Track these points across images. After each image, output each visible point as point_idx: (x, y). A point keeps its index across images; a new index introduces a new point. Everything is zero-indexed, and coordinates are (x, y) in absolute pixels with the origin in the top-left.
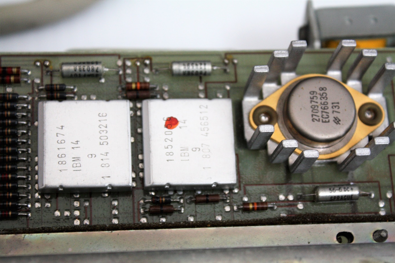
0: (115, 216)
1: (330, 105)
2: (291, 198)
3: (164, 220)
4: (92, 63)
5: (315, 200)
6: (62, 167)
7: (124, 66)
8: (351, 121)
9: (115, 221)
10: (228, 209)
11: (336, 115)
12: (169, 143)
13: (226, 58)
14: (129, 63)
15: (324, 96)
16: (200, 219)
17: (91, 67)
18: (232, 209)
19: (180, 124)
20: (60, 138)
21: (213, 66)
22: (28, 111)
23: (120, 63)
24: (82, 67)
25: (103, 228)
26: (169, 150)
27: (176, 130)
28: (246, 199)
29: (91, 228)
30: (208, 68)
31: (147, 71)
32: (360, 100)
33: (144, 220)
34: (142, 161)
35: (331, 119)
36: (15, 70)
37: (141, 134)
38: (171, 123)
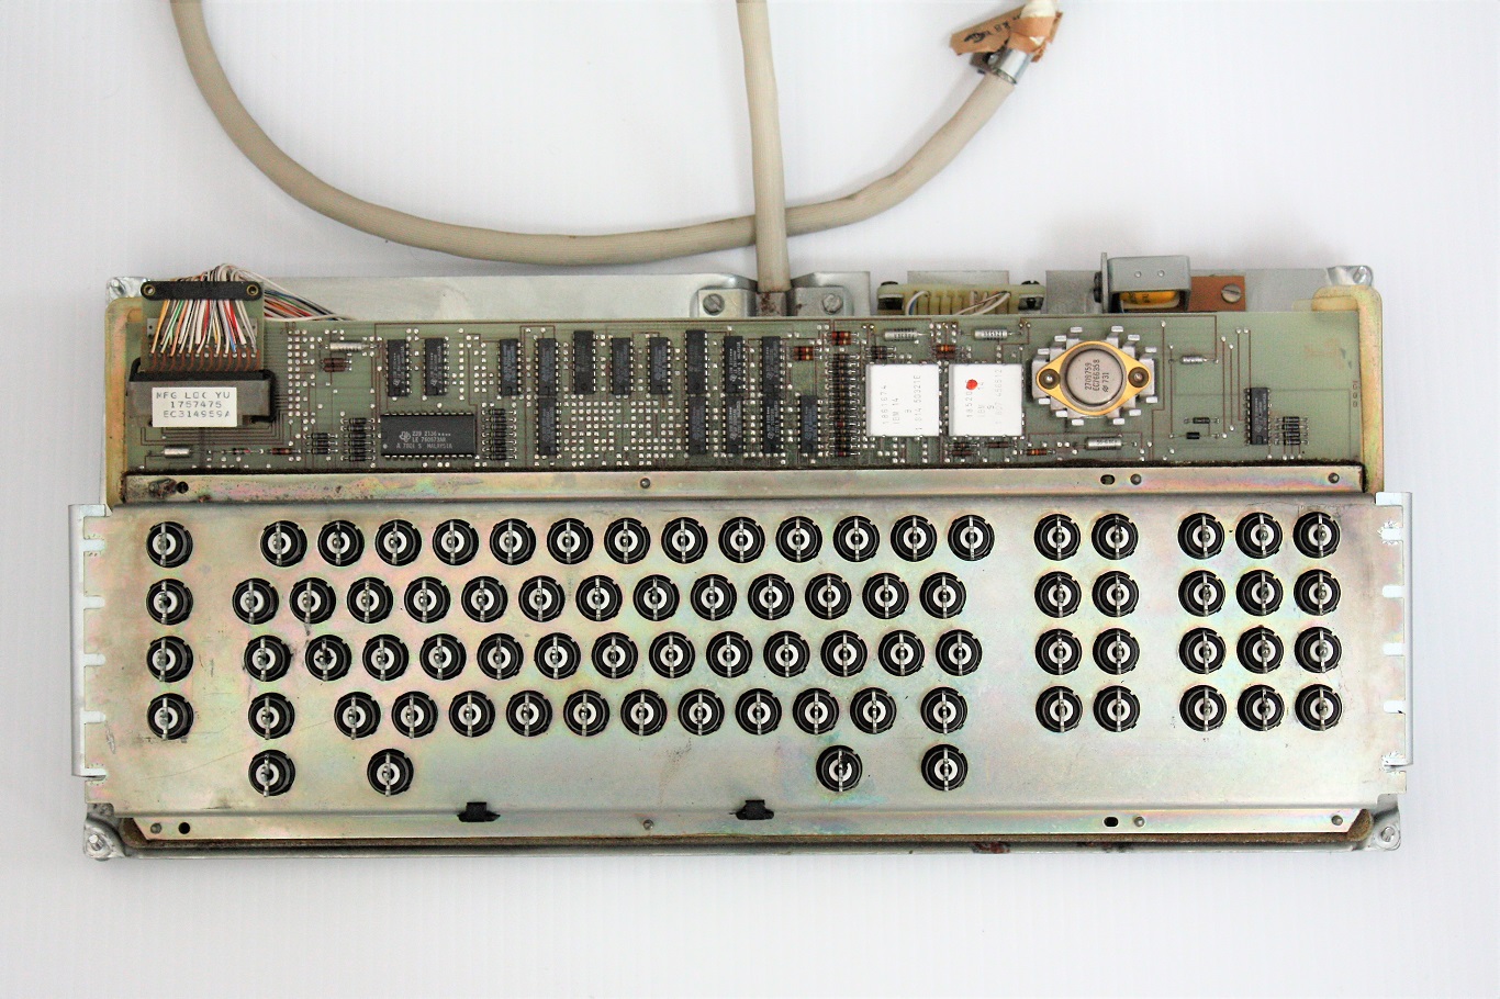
0: (925, 457)
1: (1101, 375)
2: (1067, 445)
3: (963, 460)
4: (909, 330)
5: (1086, 448)
6: (885, 420)
7: (935, 330)
8: (1119, 383)
9: (925, 461)
10: (1015, 453)
11: (1105, 384)
12: (969, 401)
13: (1021, 322)
14: (939, 327)
15: (1097, 367)
16: (993, 461)
17: (908, 333)
18: (1019, 452)
19: (979, 386)
20: (883, 396)
21: (1009, 332)
22: (857, 368)
23: (932, 326)
24: (901, 333)
25: (916, 467)
26: (969, 407)
27: (975, 390)
28: (1030, 445)
29: (907, 466)
30: (1005, 334)
31: (954, 334)
32: (1130, 364)
33: (948, 460)
34: (947, 412)
35: (1101, 387)
36: (846, 335)
37: (948, 389)
38: (972, 384)
